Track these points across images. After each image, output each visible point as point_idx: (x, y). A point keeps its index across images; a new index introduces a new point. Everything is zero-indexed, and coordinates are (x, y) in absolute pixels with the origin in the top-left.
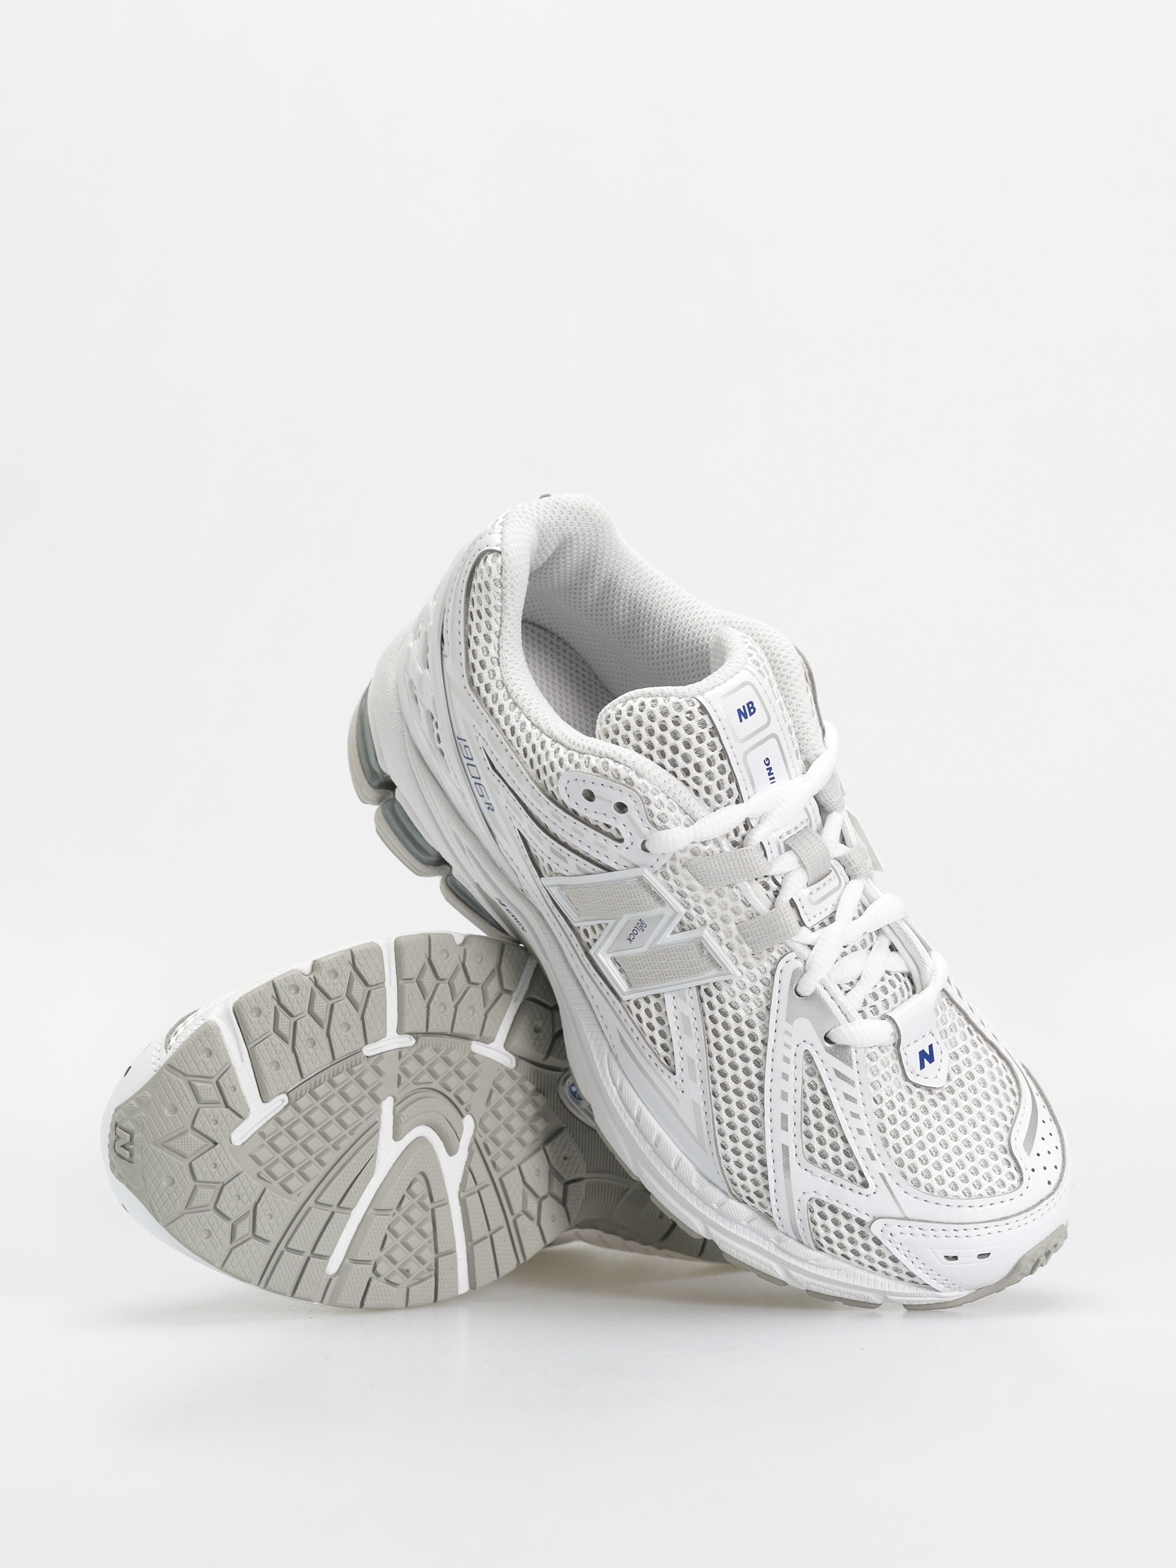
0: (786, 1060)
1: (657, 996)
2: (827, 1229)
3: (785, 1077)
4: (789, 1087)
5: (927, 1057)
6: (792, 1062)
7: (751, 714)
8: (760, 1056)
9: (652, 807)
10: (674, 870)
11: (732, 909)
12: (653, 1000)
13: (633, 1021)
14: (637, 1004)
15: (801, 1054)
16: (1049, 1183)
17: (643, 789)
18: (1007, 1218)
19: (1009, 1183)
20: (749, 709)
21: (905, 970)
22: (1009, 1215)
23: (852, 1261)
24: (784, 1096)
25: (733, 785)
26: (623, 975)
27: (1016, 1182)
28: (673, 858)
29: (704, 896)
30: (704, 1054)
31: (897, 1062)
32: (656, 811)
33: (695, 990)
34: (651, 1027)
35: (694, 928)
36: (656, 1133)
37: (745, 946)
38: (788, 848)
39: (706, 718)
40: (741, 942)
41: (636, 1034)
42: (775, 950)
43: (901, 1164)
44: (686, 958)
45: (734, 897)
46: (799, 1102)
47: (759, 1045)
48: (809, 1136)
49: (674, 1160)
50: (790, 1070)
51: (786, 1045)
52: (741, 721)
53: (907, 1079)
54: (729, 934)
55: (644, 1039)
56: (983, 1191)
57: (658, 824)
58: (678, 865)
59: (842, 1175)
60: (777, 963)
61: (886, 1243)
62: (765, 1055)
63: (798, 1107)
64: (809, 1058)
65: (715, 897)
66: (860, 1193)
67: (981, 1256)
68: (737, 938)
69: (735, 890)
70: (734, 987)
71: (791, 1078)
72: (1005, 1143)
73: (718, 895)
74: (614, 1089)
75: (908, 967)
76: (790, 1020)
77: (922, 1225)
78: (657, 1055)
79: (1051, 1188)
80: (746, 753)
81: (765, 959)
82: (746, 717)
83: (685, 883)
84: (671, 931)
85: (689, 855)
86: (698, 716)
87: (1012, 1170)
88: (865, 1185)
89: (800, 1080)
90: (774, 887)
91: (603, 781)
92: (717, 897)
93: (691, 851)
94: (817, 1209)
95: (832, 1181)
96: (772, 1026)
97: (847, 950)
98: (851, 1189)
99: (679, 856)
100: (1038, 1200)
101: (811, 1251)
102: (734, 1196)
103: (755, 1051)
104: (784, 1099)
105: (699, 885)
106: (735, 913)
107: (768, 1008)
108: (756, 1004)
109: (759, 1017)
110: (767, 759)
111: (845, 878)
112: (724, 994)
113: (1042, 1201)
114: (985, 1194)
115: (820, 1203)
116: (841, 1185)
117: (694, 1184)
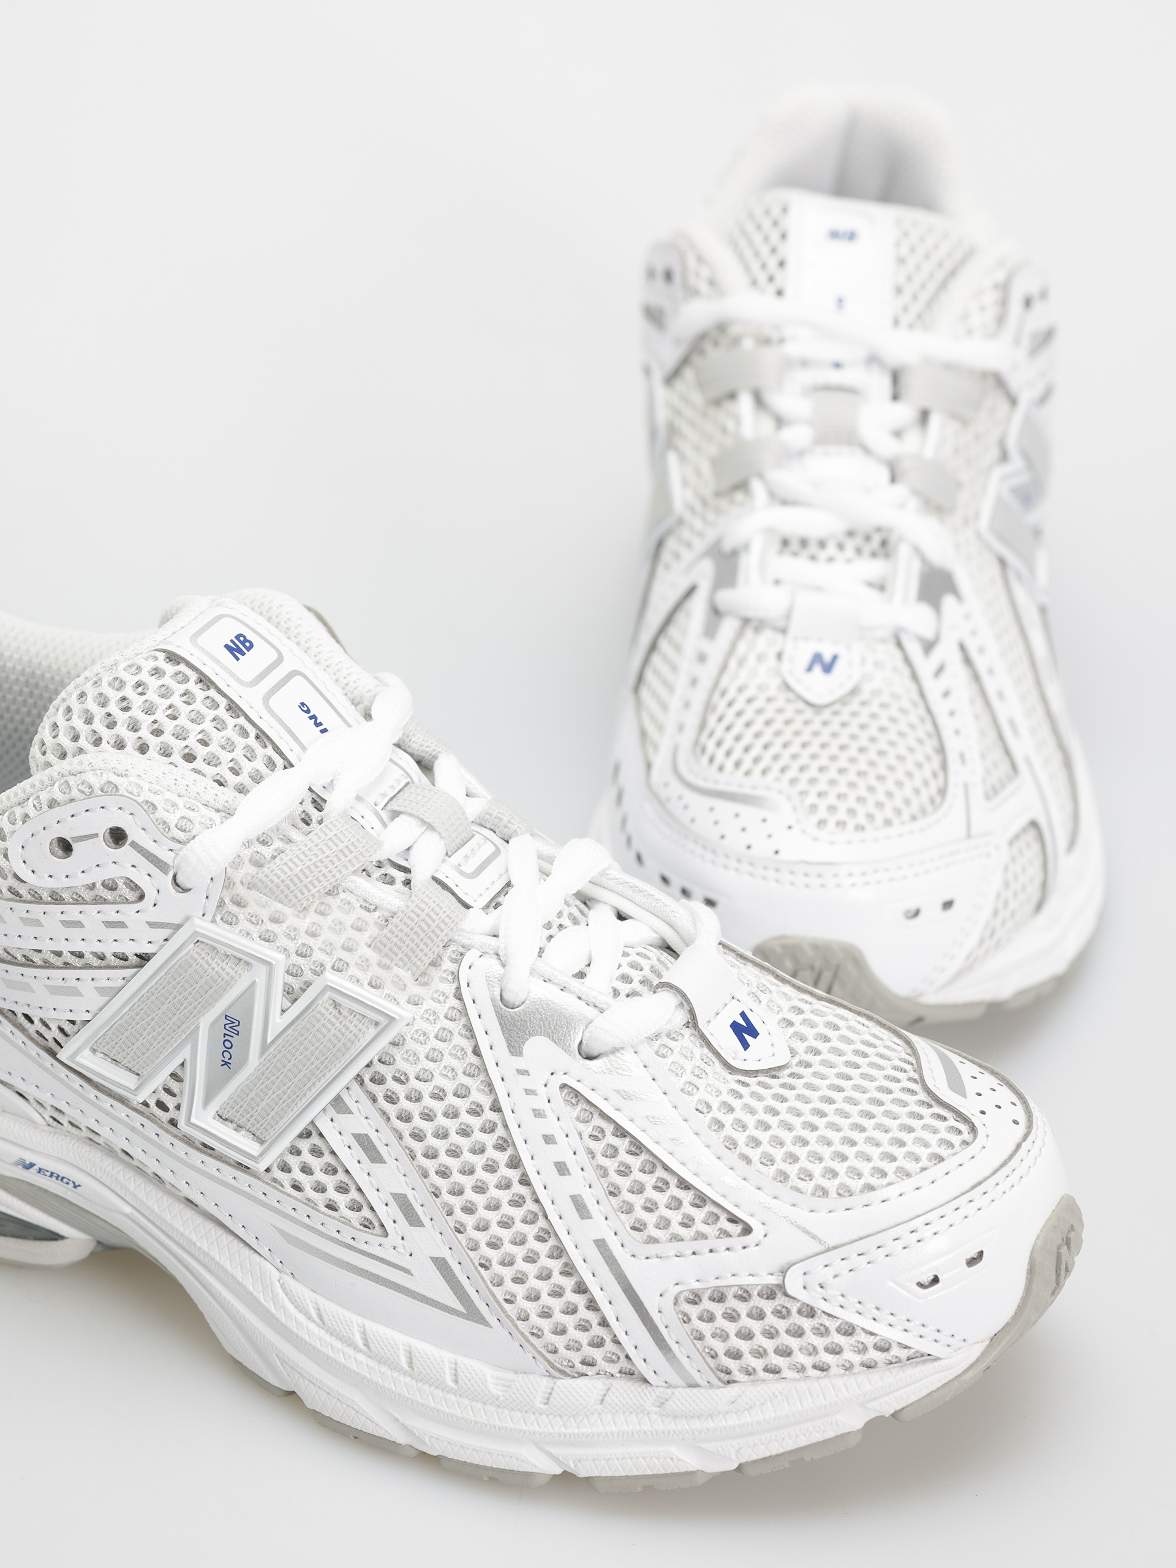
0: (538, 1114)
1: (306, 1134)
2: (724, 1336)
3: (549, 1139)
4: (562, 1151)
5: (744, 1030)
6: (548, 1112)
7: (249, 649)
8: (500, 1132)
9: (161, 813)
10: (239, 903)
11: (352, 926)
12: (304, 1145)
13: (289, 1195)
14: (285, 1168)
15: (558, 1097)
16: (1016, 1122)
17: (135, 792)
18: (980, 1183)
19: (956, 1140)
20: (243, 643)
21: (653, 937)
22: (980, 1179)
23: (786, 1373)
24: (562, 1169)
25: (270, 751)
26: (243, 1132)
27: (966, 1136)
28: (228, 884)
29: (304, 924)
30: (415, 1176)
31: (706, 1050)
32: (173, 819)
33: (355, 1086)
34: (320, 1189)
35: (308, 984)
36: (401, 1347)
37: (396, 970)
38: (395, 814)
39: (182, 667)
40: (387, 968)
41: (304, 1211)
42: (445, 959)
43: (783, 1177)
44: (320, 1036)
45: (346, 907)
46: (589, 1169)
47: (489, 1115)
48: (629, 1209)
49: (447, 1371)
50: (550, 1126)
51: (529, 1092)
52: (238, 659)
53: (731, 1069)
54: (364, 964)
55: (317, 1210)
56: (925, 1162)
57: (183, 836)
58: (241, 891)
59: (704, 1237)
60: (456, 977)
61: (820, 1305)
62: (506, 1126)
63: (591, 1174)
64: (574, 1096)
65: (319, 919)
66: (744, 1248)
67: (972, 1262)
68: (379, 964)
69: (342, 896)
70: (410, 1045)
71: (560, 1137)
72: (922, 1096)
73: (322, 914)
74: (312, 1326)
75: (656, 933)
76: (515, 1049)
77: (859, 1246)
78: (347, 1222)
79: (1021, 1129)
80: (266, 699)
81: (436, 979)
82: (243, 654)
83: (264, 915)
84: (279, 1011)
85: (248, 869)
86: (170, 669)
87: (951, 1122)
88: (747, 1230)
89: (574, 1136)
90: (400, 876)
91: (71, 808)
92: (321, 918)
93: (250, 861)
94: (693, 1311)
95: (694, 1253)
96: (494, 1074)
97: (554, 930)
98: (728, 1249)
99: (238, 876)
100: (1013, 1147)
101: (718, 1391)
102: (560, 1371)
103: (489, 1129)
104: (564, 1174)
105: (287, 910)
106: (359, 929)
107: (477, 1052)
108: (456, 1057)
109: (469, 1075)
110: (303, 704)
111: (500, 843)
112: (401, 1064)
113: (1019, 1146)
114: (928, 1164)
115: (695, 1299)
116: (711, 1251)
117: (494, 1390)
